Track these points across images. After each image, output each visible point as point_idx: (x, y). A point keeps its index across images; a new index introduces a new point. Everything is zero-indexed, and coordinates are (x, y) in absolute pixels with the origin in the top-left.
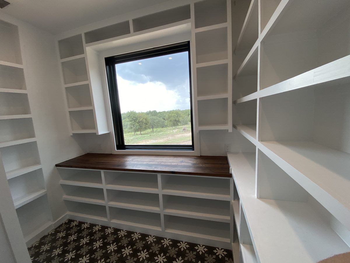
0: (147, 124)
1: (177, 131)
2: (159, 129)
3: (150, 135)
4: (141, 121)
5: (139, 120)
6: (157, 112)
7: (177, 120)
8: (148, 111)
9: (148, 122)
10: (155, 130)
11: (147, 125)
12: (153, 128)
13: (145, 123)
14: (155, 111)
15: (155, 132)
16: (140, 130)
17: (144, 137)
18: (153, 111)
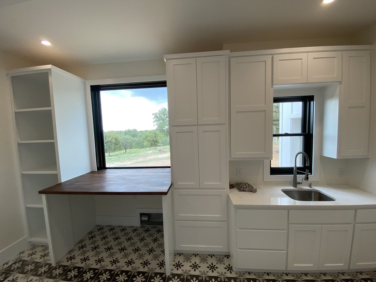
0: (117, 144)
1: (153, 152)
2: (134, 150)
3: (119, 157)
4: (109, 140)
5: (108, 139)
6: (137, 131)
7: (155, 140)
8: (127, 130)
9: (119, 142)
10: (128, 150)
11: (117, 146)
12: (126, 149)
13: (114, 144)
14: (135, 130)
15: (129, 153)
16: (109, 151)
17: (110, 159)
18: (132, 130)
